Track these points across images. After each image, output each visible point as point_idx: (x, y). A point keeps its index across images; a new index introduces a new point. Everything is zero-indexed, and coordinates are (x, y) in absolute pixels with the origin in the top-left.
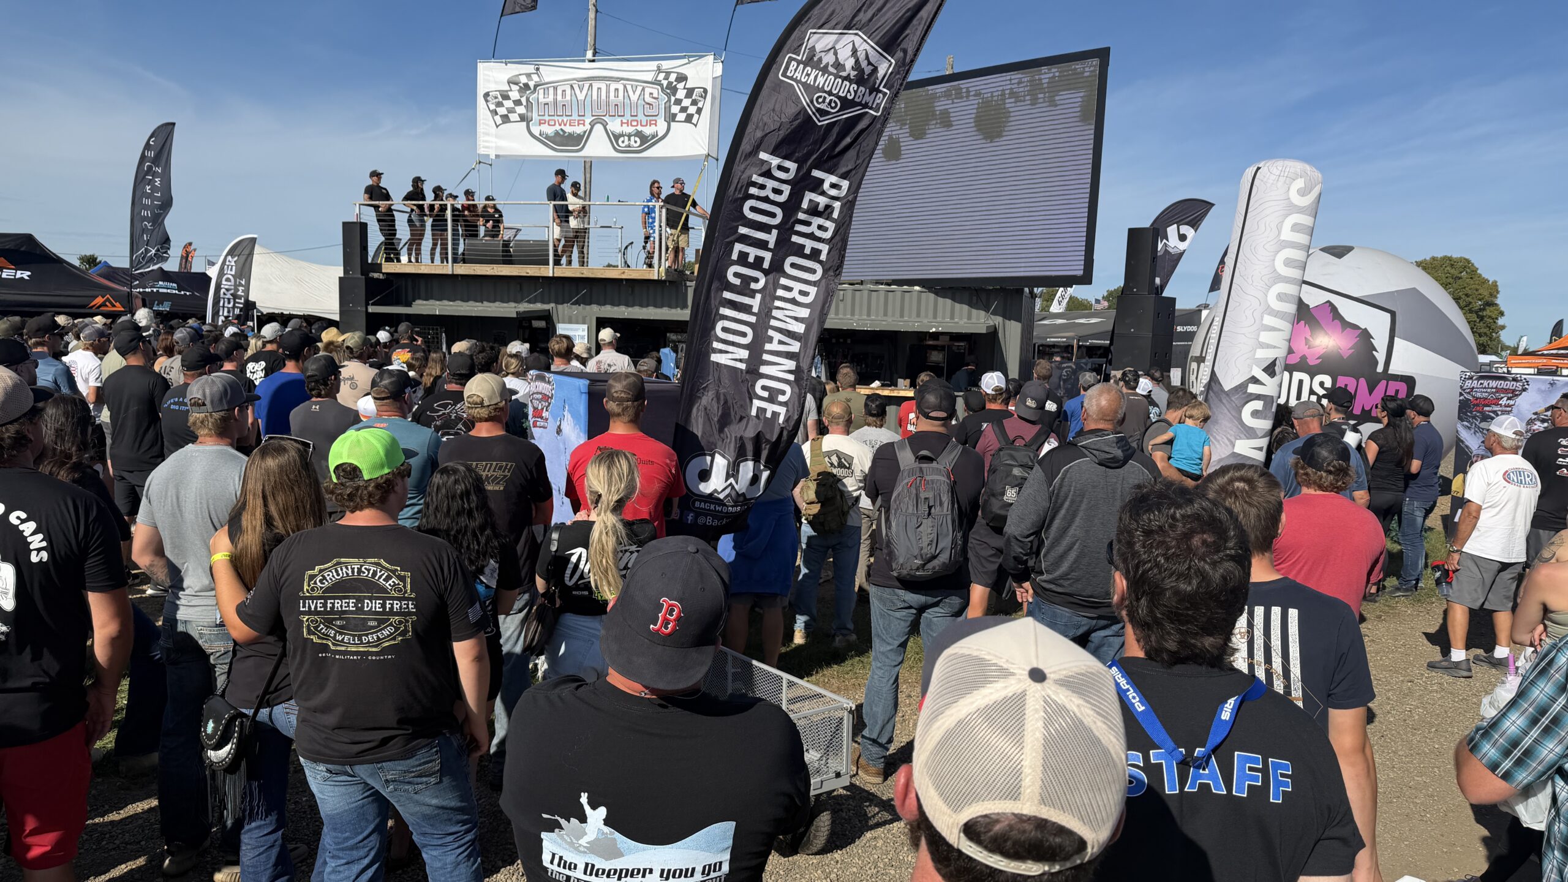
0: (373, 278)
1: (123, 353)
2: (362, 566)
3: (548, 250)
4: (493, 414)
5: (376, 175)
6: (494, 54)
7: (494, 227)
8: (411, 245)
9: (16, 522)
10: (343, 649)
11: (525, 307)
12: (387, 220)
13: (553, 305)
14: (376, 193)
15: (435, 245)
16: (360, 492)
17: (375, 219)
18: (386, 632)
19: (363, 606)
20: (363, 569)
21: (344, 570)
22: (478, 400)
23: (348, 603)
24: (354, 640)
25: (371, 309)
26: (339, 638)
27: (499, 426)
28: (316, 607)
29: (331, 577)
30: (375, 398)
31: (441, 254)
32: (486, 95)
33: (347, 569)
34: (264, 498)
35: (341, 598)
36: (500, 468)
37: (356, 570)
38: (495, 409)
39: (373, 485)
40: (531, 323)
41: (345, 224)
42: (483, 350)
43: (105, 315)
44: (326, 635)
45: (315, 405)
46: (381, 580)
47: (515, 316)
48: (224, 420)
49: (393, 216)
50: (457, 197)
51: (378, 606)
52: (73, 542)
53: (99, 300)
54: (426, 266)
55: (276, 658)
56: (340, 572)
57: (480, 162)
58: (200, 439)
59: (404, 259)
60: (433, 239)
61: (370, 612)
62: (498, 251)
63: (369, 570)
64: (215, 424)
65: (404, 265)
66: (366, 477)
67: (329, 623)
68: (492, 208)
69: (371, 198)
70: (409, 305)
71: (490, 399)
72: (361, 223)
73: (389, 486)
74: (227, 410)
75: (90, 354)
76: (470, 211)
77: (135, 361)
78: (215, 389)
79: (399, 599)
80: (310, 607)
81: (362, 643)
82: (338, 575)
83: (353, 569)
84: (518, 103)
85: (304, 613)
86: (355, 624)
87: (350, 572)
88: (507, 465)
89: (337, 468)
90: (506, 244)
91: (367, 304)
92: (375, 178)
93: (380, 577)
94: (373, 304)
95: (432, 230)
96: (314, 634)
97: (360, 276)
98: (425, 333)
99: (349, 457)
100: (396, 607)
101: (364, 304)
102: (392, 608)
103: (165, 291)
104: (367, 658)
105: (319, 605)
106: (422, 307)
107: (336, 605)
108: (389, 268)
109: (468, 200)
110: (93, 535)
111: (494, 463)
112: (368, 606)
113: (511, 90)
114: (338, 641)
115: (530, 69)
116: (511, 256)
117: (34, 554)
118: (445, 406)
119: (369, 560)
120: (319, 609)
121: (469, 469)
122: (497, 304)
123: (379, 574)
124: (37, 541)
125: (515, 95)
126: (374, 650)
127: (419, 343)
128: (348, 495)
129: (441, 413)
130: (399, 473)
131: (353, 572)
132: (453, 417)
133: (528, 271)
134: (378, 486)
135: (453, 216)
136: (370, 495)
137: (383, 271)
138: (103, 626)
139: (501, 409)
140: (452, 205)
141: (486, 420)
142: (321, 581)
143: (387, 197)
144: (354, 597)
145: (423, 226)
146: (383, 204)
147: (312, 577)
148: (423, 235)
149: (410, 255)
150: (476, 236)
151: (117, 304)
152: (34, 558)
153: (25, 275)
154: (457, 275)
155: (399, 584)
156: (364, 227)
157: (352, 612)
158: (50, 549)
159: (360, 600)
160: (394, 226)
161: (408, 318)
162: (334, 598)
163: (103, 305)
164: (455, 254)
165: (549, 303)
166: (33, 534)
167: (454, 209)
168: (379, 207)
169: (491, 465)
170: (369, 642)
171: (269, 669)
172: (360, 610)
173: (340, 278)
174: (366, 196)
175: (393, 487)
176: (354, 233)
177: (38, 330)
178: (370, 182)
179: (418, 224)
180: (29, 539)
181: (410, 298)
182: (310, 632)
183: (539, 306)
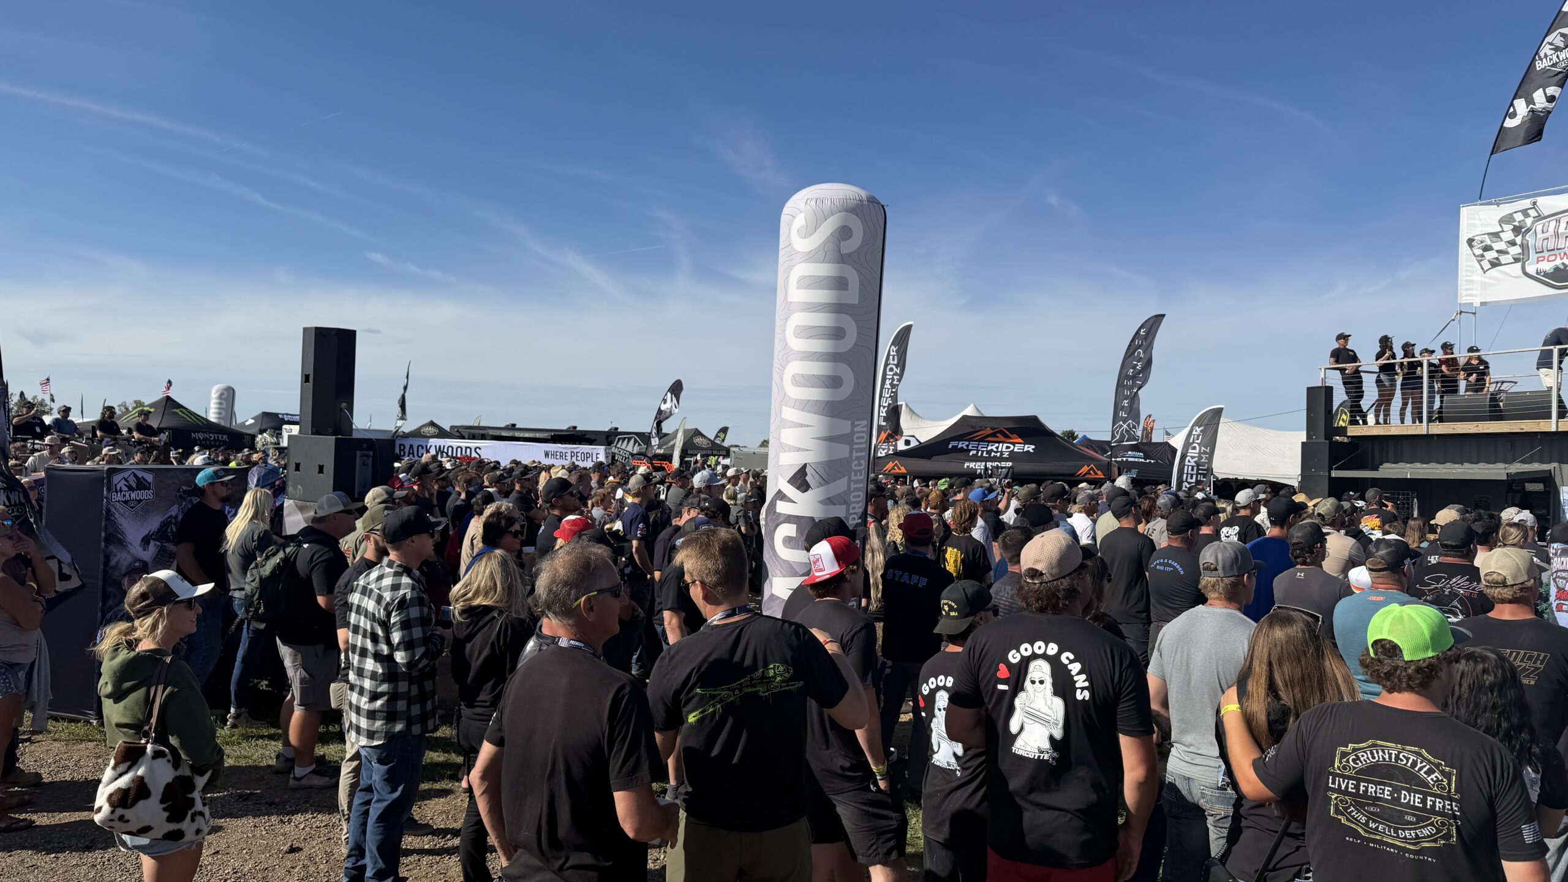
0: (1337, 442)
1: (1117, 516)
2: (1399, 753)
3: (1550, 402)
4: (1518, 595)
5: (1342, 337)
6: (1482, 195)
7: (1477, 380)
8: (1379, 405)
9: (1066, 662)
10: (1378, 838)
11: (1517, 468)
12: (1354, 383)
13: (1555, 465)
14: (1343, 355)
15: (1405, 404)
16: (1398, 672)
17: (1341, 382)
18: (1426, 832)
19: (1399, 798)
20: (1401, 757)
21: (1381, 753)
22: (1499, 579)
23: (1384, 790)
24: (1390, 831)
25: (1334, 474)
26: (1372, 825)
27: (1527, 608)
28: (1347, 787)
29: (1366, 758)
30: (1370, 570)
31: (1412, 414)
32: (1470, 242)
33: (1384, 753)
34: (1270, 664)
35: (1376, 784)
36: (1530, 658)
37: (1393, 756)
38: (1521, 590)
39: (1413, 667)
40: (1524, 486)
41: (1309, 390)
42: (1479, 518)
43: (1090, 482)
44: (1356, 819)
45: (1300, 573)
46: (1422, 772)
47: (1505, 478)
48: (1234, 585)
49: (1361, 377)
50: (1433, 352)
51: (1417, 800)
52: (1110, 686)
53: (1085, 469)
54: (1395, 428)
55: (1277, 835)
56: (1376, 755)
57: (1461, 312)
58: (1209, 602)
59: (1371, 419)
60: (1403, 399)
61: (1407, 805)
62: (1484, 406)
63: (1408, 759)
64: (1226, 589)
65: (1371, 427)
66: (1407, 658)
67: (1359, 806)
68: (1476, 359)
69: (1337, 362)
70: (1376, 469)
71: (1515, 577)
72: (1327, 387)
73: (1431, 671)
74: (1237, 576)
75: (1083, 515)
76: (1448, 366)
77: (1127, 523)
78: (1227, 555)
79: (1441, 797)
80: (1339, 785)
81: (1398, 837)
82: (1374, 758)
83: (1390, 755)
84: (1513, 243)
85: (1334, 790)
86: (1394, 816)
87: (1387, 757)
88: (1539, 656)
89: (1376, 643)
90: (1494, 398)
91: (1330, 469)
92: (1342, 341)
93: (1421, 769)
94: (1336, 469)
95: (1402, 389)
96: (1343, 814)
97: (1323, 440)
98: (1394, 498)
99: (1390, 632)
100: (1439, 805)
101: (1327, 469)
102: (1434, 806)
103: (1133, 460)
104: (1404, 854)
105: (1350, 786)
106: (1390, 470)
107: (1370, 790)
108: (1354, 431)
109: (1446, 353)
110: (1126, 682)
111: (1522, 652)
112: (1405, 797)
113: (1503, 231)
114: (1371, 828)
115: (1526, 203)
116: (1501, 411)
117: (1079, 691)
118: (1438, 580)
119: (1408, 748)
120: (1350, 790)
121: (1501, 658)
122: (1481, 465)
123: (1419, 765)
124: (1081, 681)
125: (1508, 235)
126: (1412, 847)
127: (1389, 508)
128: (1385, 674)
129: (1433, 587)
130: (1445, 659)
131: (1390, 757)
132: (1446, 593)
133: (1523, 427)
134: (1419, 670)
135: (1430, 372)
136: (1410, 678)
137: (1349, 434)
138: (1132, 770)
139: (1529, 589)
140: (1428, 360)
141: (1510, 602)
142: (1354, 760)
143: (1354, 358)
144: (1390, 785)
145: (1393, 385)
146: (1350, 367)
147: (1344, 755)
148: (1393, 395)
149: (1377, 416)
150: (1456, 391)
151: (1099, 472)
152: (1079, 696)
153: (1030, 448)
154: (1433, 435)
155: (1442, 781)
156: (1329, 390)
157: (1387, 801)
158: (1090, 689)
159: (1397, 790)
160: (1361, 387)
161: (1375, 482)
162: (1369, 782)
163: (1088, 473)
164: (1430, 413)
165: (1550, 462)
166: (1078, 674)
167: (1430, 365)
168: (1345, 369)
169: (1518, 654)
170: (1405, 837)
171: (1270, 845)
172: (1396, 800)
173: (1303, 443)
174: (1332, 359)
175: (1436, 673)
176: (1320, 397)
177: (1052, 496)
178: (1336, 345)
179: (1387, 384)
180: (1076, 678)
181: (1377, 459)
182: (1337, 811)
183: (1536, 467)
